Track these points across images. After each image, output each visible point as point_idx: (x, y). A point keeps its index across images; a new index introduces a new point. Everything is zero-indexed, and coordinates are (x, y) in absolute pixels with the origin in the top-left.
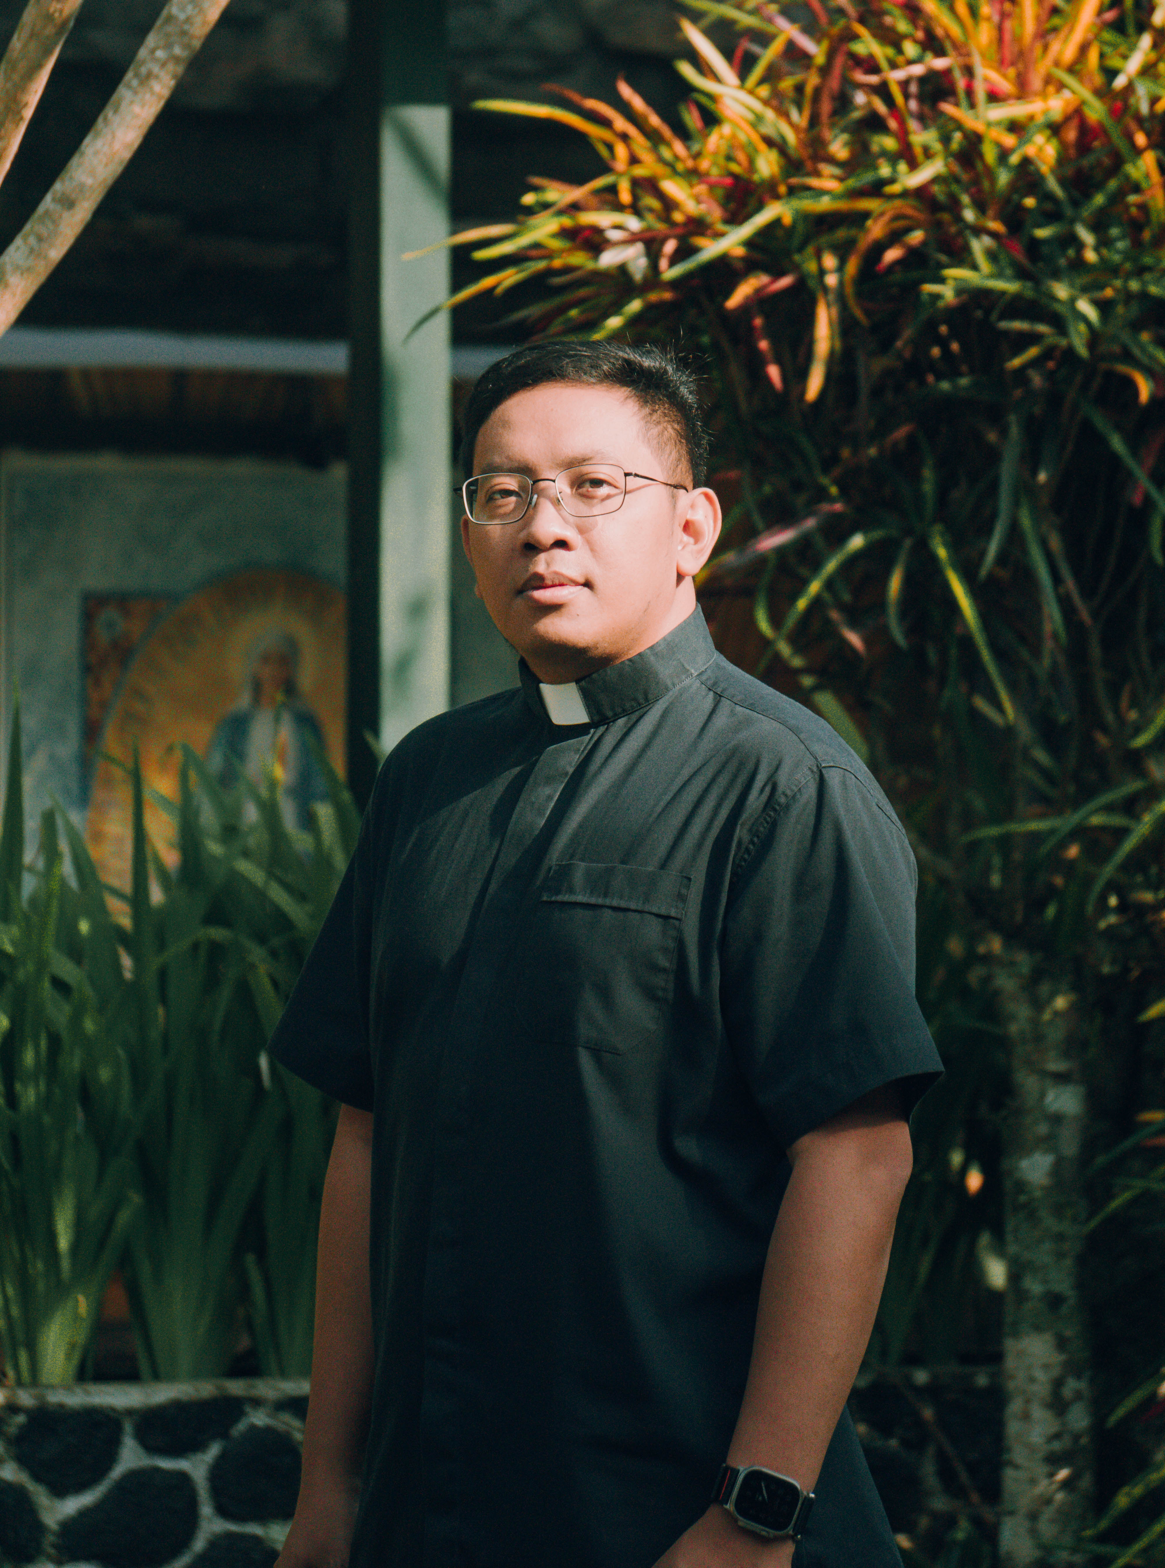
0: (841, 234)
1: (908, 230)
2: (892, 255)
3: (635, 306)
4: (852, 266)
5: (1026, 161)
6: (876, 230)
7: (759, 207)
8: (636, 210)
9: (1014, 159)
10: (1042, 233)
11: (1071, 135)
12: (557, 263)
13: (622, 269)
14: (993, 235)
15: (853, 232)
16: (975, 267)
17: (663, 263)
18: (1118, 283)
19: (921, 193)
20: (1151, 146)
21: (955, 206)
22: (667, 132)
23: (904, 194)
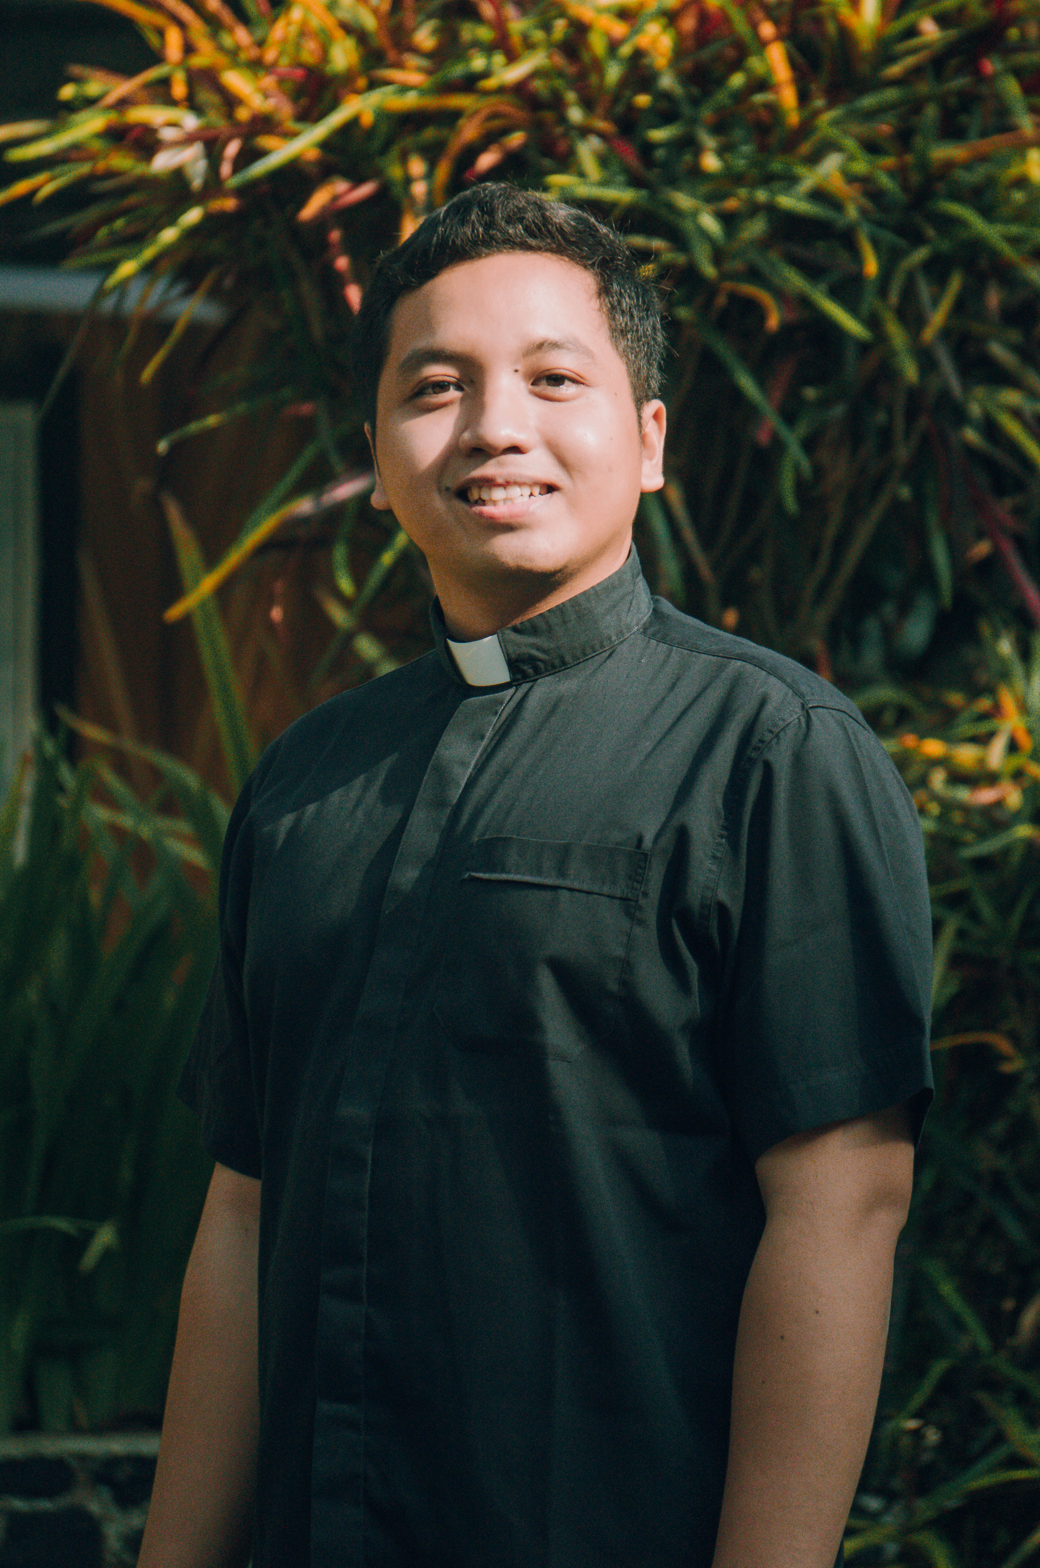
0: (430, 134)
1: (506, 131)
2: (487, 160)
3: (193, 216)
4: (443, 171)
5: (638, 54)
6: (469, 131)
7: (335, 104)
8: (193, 105)
9: (626, 50)
10: (659, 135)
11: (689, 23)
12: (101, 166)
13: (178, 175)
14: (604, 136)
15: (445, 132)
16: (582, 175)
17: (226, 169)
18: (743, 192)
19: (520, 89)
20: (779, 37)
21: (557, 104)
22: (227, 16)
23: (501, 90)
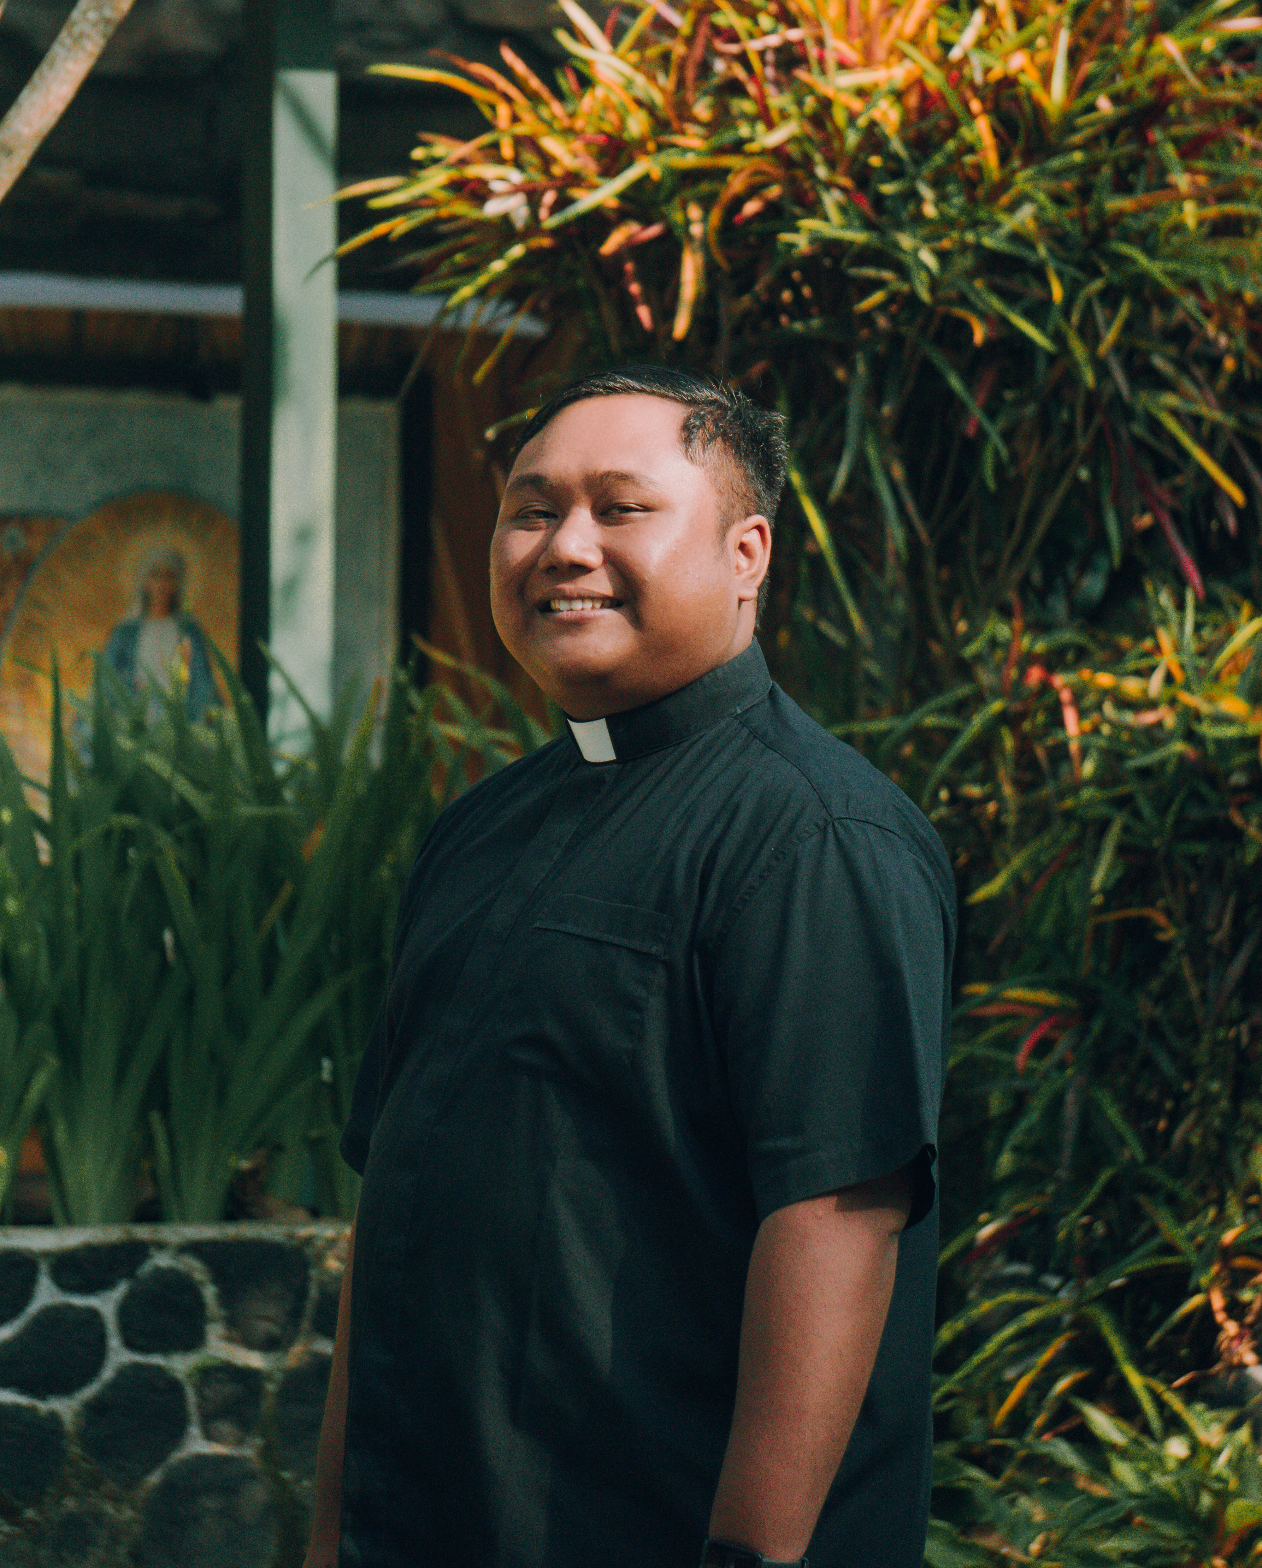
0: (705, 187)
1: (765, 185)
2: (751, 207)
3: (517, 251)
4: (715, 217)
5: (873, 124)
6: (737, 184)
7: (630, 162)
8: (518, 163)
9: (862, 122)
10: (888, 188)
11: (913, 100)
12: (444, 212)
13: (505, 219)
14: (844, 190)
15: (715, 186)
16: (826, 219)
17: (543, 213)
18: (955, 235)
19: (777, 153)
20: (985, 111)
21: (807, 163)
22: (545, 93)
23: (764, 152)
